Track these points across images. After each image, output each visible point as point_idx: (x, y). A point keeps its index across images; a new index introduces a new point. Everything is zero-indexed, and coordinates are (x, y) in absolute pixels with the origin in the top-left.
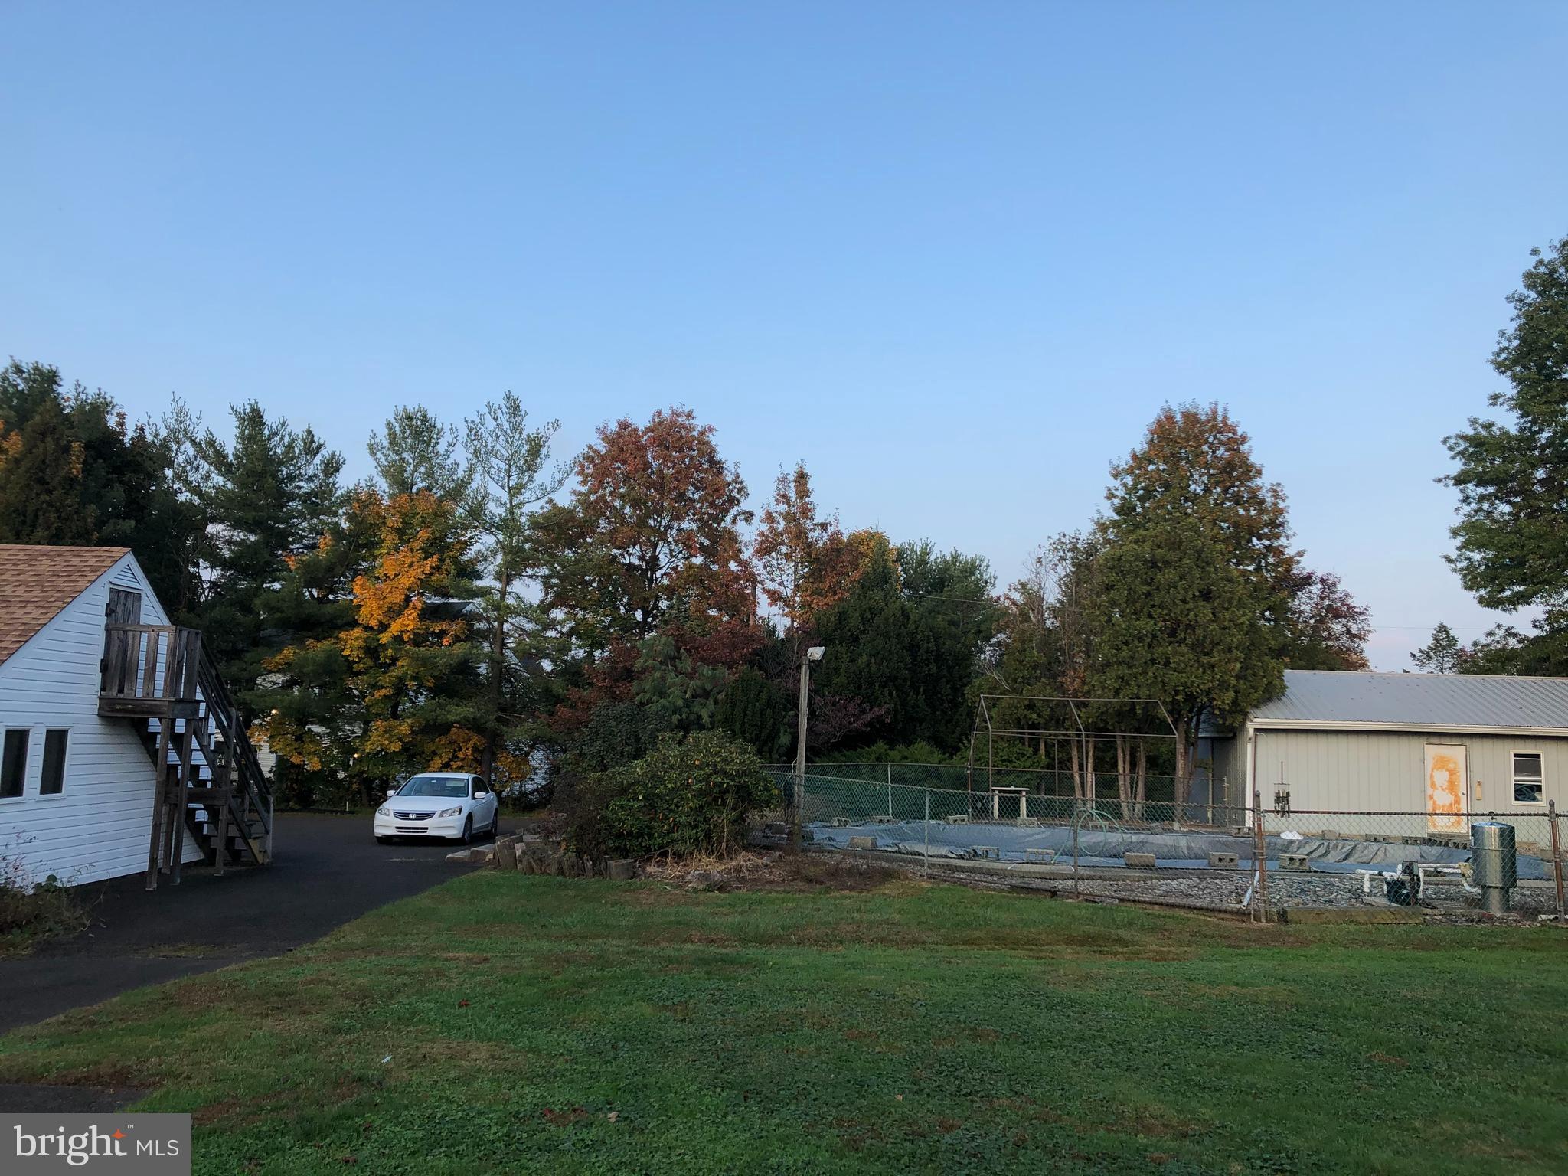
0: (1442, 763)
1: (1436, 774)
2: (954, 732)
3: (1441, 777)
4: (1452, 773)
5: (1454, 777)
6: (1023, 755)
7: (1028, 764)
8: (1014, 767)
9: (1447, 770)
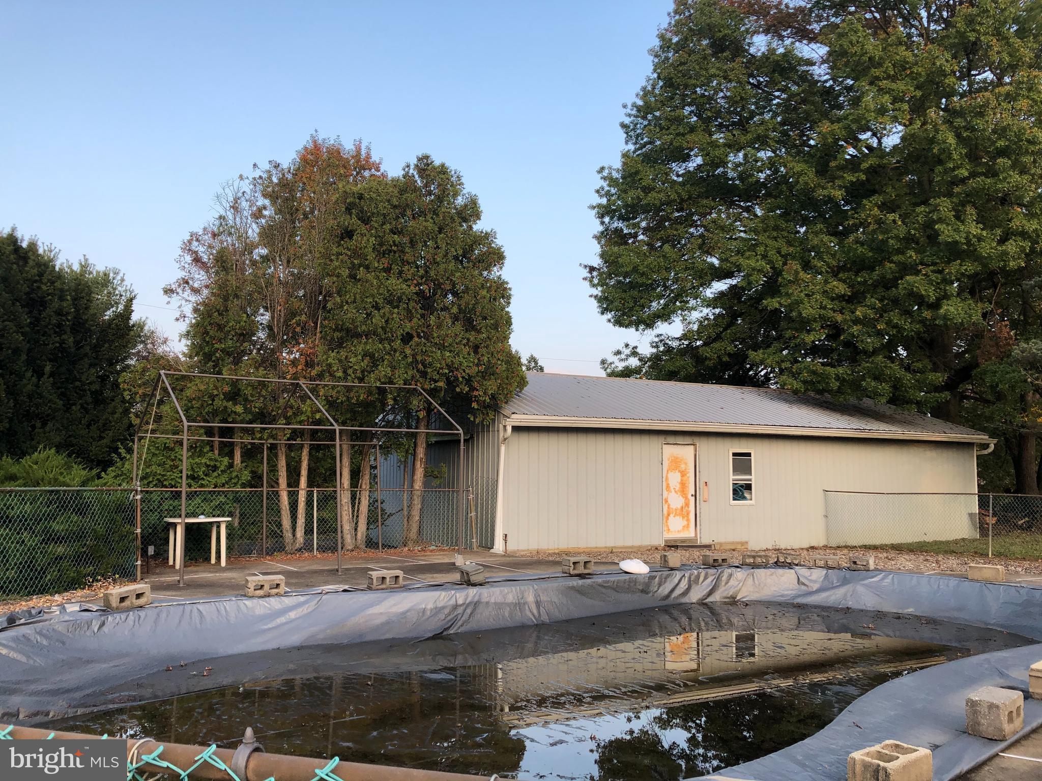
0: (676, 463)
1: (670, 475)
2: (101, 438)
3: (674, 479)
4: (683, 474)
5: (685, 478)
6: (215, 468)
7: (223, 479)
8: (202, 486)
9: (679, 471)
